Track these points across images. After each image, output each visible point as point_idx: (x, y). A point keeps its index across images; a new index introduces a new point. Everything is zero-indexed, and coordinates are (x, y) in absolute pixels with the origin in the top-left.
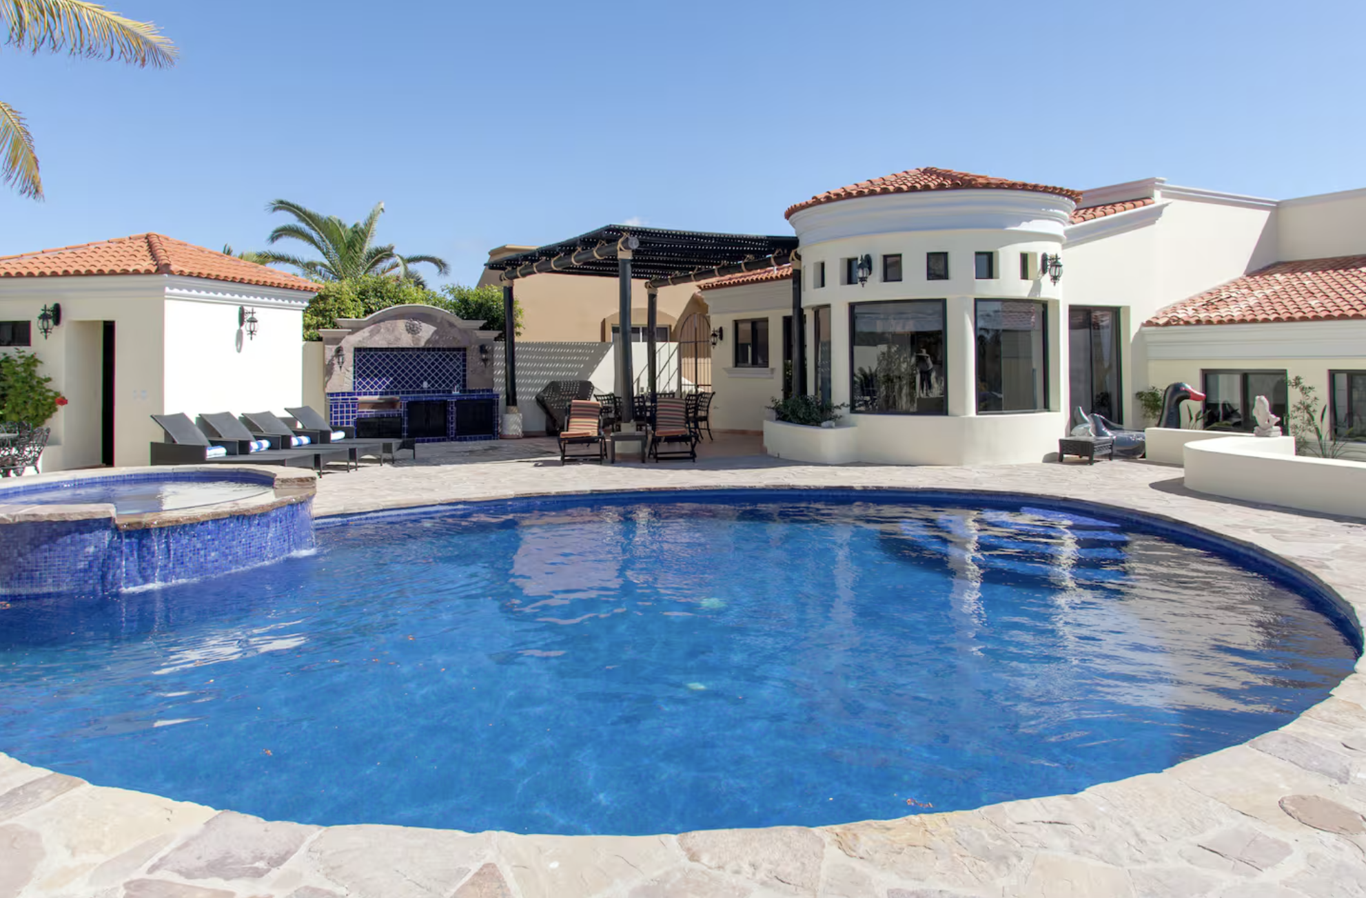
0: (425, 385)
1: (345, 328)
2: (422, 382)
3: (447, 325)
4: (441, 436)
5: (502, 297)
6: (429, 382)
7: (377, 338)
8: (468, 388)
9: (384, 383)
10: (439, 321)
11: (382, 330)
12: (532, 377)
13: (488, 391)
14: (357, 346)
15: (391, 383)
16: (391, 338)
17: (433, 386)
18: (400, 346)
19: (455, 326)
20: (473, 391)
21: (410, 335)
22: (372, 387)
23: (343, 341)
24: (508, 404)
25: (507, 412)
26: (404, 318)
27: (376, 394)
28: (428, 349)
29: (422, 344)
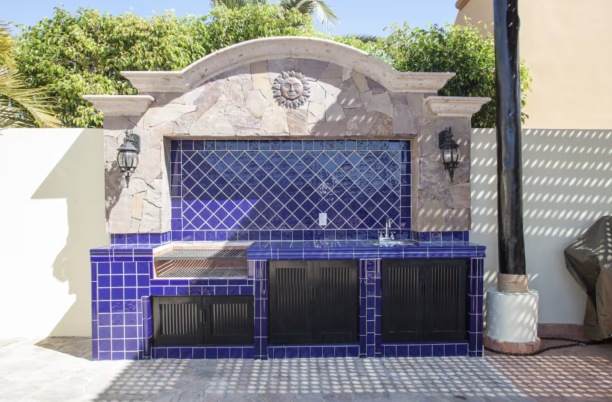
0: (323, 219)
1: (143, 93)
2: (316, 215)
3: (363, 85)
4: (348, 342)
5: (494, 45)
6: (331, 214)
7: (212, 115)
8: (413, 228)
9: (237, 214)
10: (346, 76)
11: (223, 98)
12: (553, 206)
13: (458, 235)
14: (169, 134)
15: (253, 214)
16: (243, 115)
17: (339, 222)
18: (262, 133)
19: (384, 89)
20: (426, 236)
21: (282, 109)
22: (214, 222)
23: (140, 124)
24: (504, 269)
25: (501, 287)
26: (268, 70)
27: (221, 237)
28: (320, 141)
29: (307, 130)
